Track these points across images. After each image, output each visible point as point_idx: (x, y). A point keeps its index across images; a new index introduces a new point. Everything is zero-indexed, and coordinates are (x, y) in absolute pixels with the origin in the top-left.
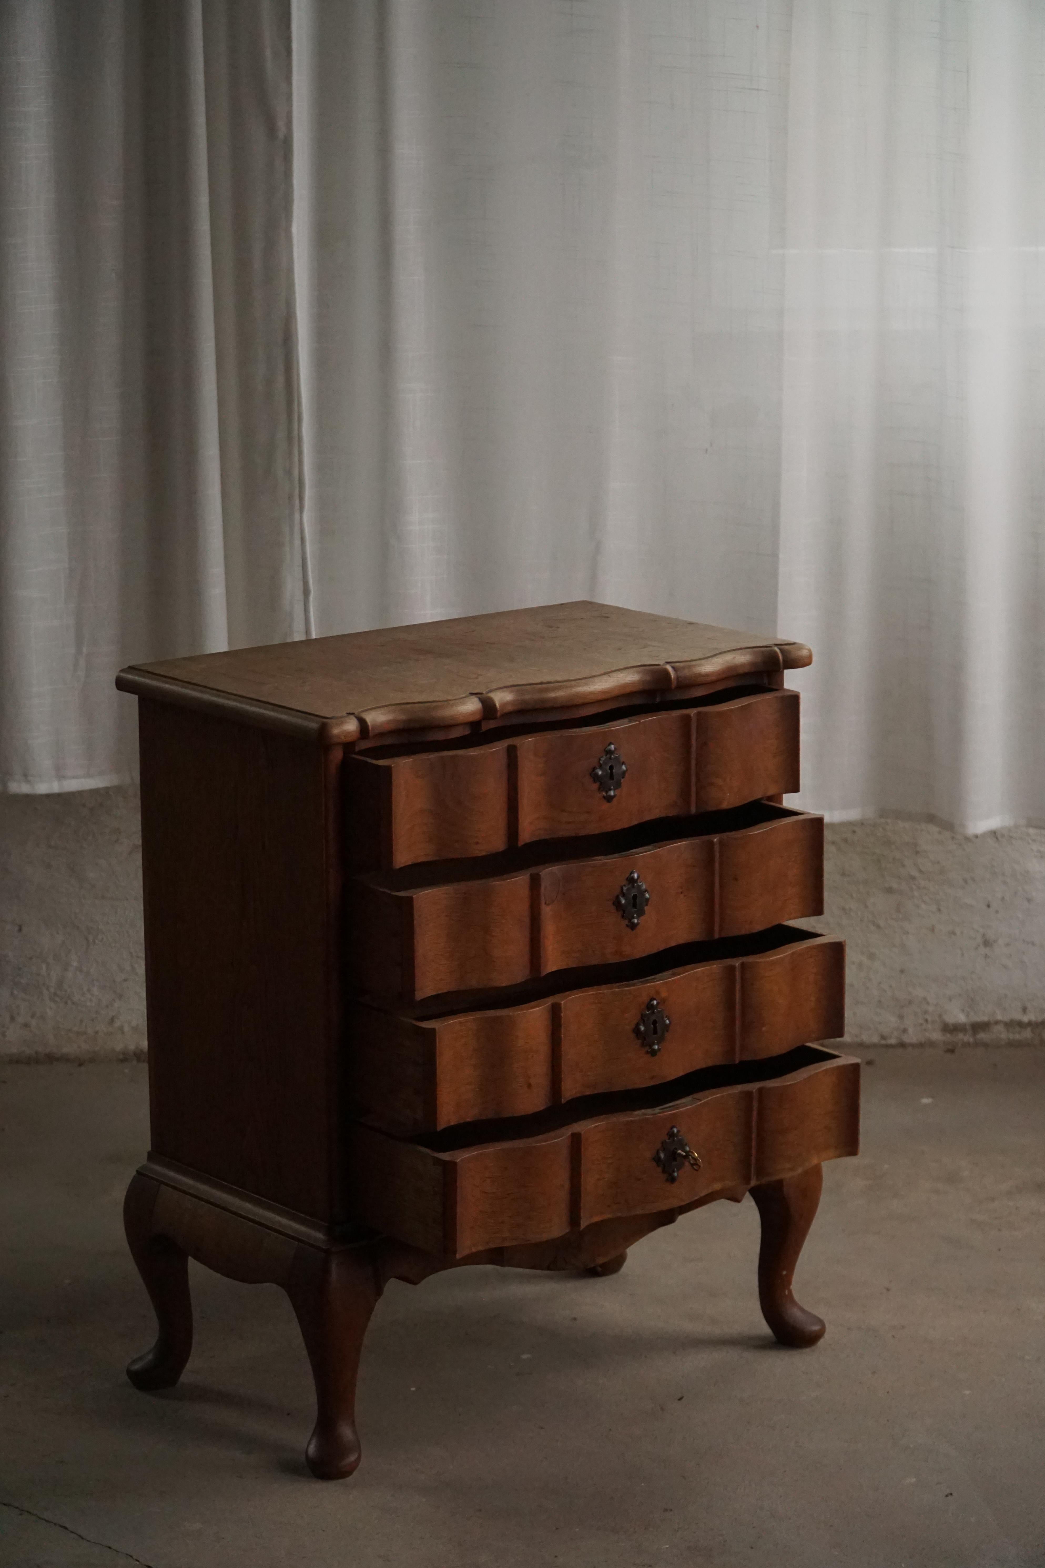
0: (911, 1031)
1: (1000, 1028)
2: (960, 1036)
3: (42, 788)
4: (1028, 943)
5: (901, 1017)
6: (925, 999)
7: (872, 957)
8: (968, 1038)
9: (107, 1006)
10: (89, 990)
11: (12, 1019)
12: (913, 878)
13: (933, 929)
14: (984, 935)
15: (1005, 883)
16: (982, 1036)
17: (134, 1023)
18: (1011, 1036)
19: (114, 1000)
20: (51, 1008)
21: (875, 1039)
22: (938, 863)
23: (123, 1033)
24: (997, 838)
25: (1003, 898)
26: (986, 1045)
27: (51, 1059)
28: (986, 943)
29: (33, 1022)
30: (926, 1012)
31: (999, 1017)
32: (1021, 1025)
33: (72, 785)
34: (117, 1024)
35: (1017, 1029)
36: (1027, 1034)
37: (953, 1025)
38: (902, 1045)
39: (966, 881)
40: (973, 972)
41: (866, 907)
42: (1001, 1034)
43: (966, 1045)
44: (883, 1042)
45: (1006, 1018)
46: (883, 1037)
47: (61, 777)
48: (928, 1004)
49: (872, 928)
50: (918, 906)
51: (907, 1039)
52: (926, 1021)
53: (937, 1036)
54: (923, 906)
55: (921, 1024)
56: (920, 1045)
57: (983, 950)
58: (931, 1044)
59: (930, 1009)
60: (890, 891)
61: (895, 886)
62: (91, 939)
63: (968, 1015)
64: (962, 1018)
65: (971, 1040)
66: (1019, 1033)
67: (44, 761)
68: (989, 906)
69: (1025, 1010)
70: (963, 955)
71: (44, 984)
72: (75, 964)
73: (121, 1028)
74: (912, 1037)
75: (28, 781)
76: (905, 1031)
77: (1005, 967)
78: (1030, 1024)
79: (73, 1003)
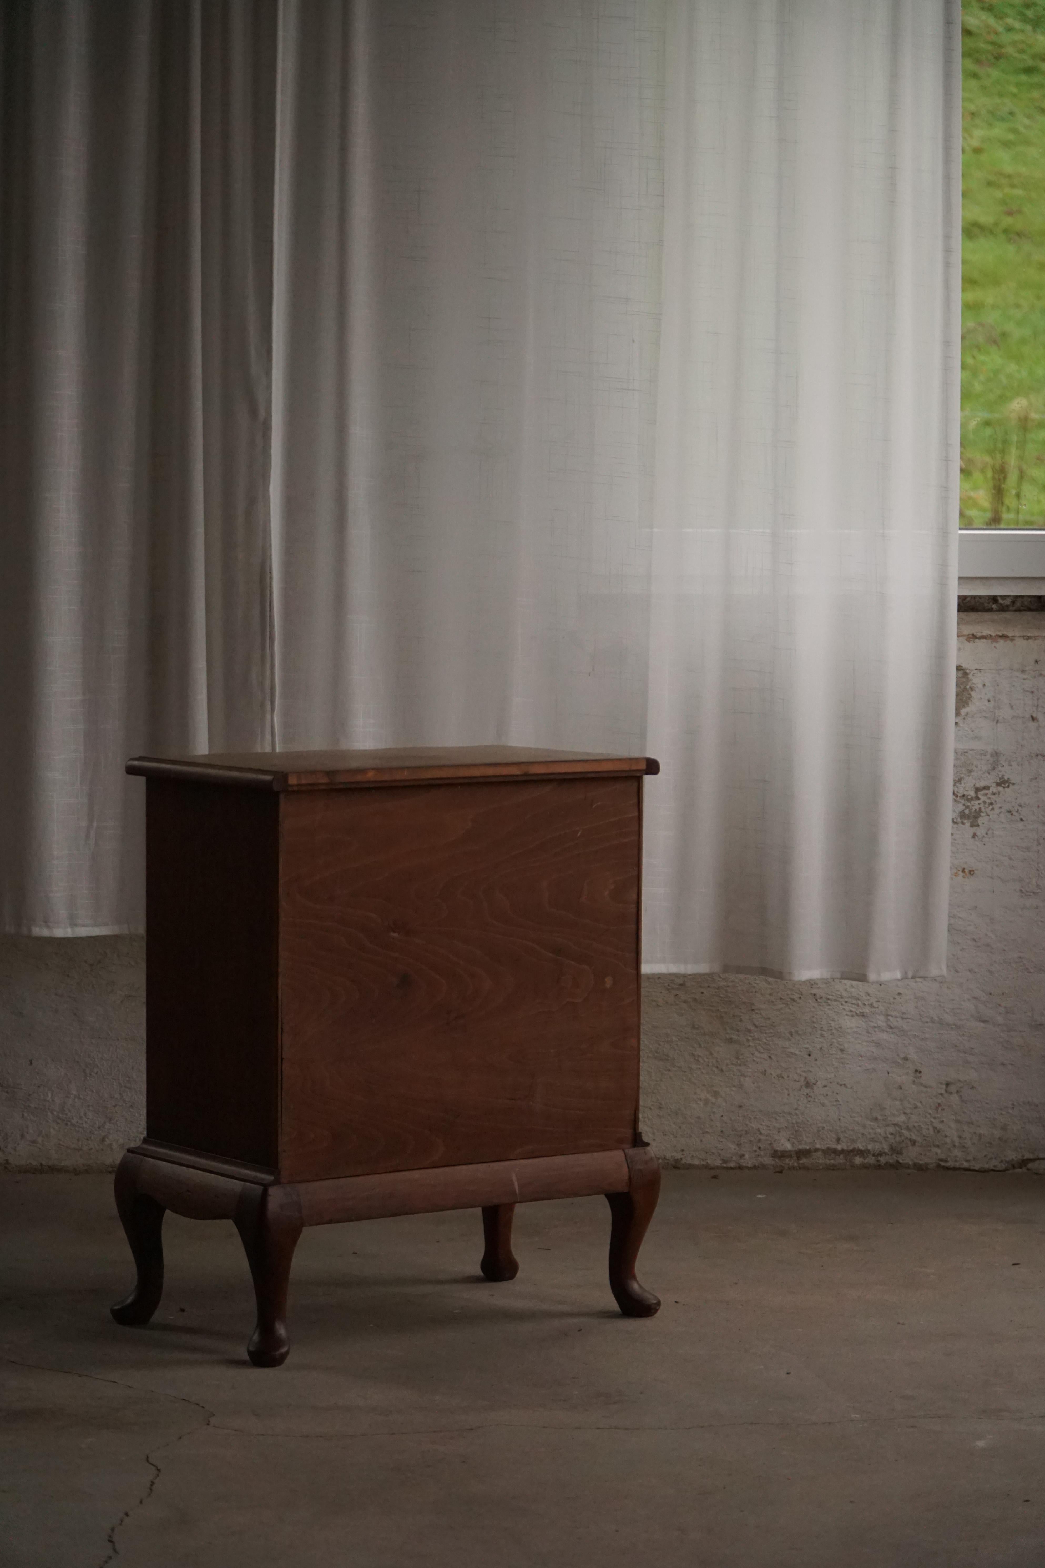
0: (747, 1156)
1: (819, 1154)
2: (787, 1161)
3: (61, 932)
4: (841, 1085)
5: (739, 1145)
6: (758, 1130)
7: (716, 1094)
8: (792, 1162)
9: (99, 1128)
10: (85, 1114)
11: (22, 1136)
12: (750, 1031)
13: (765, 1072)
14: (806, 1078)
15: (822, 1036)
16: (804, 1161)
17: (121, 1141)
18: (828, 1162)
19: (105, 1123)
20: (54, 1128)
21: (718, 1163)
22: (769, 1019)
23: (112, 1149)
24: (817, 1000)
25: (821, 1049)
26: (806, 1168)
27: (53, 1170)
28: (808, 1085)
29: (40, 1140)
30: (760, 1140)
31: (818, 1146)
32: (835, 1152)
33: (83, 932)
34: (107, 1142)
35: (833, 1155)
36: (841, 1160)
37: (781, 1152)
38: (740, 1168)
39: (791, 1034)
40: (797, 1109)
41: (711, 1054)
42: (819, 1159)
43: (793, 1168)
44: (725, 1165)
45: (824, 1147)
46: (725, 1162)
47: (74, 925)
48: (761, 1134)
49: (716, 1070)
50: (753, 1054)
51: (743, 1163)
52: (760, 1148)
53: (768, 1160)
54: (757, 1054)
55: (755, 1151)
56: (755, 1167)
57: (806, 1091)
58: (763, 1167)
59: (762, 1138)
60: (731, 1041)
61: (735, 1037)
62: (88, 1071)
63: (793, 1144)
64: (788, 1146)
65: (796, 1164)
66: (834, 1159)
67: (61, 911)
68: (809, 1055)
69: (838, 1140)
70: (789, 1095)
71: (49, 1109)
72: (74, 1093)
73: (110, 1145)
74: (749, 1160)
75: (48, 927)
76: (742, 1156)
77: (823, 1105)
78: (843, 1151)
79: (72, 1124)
